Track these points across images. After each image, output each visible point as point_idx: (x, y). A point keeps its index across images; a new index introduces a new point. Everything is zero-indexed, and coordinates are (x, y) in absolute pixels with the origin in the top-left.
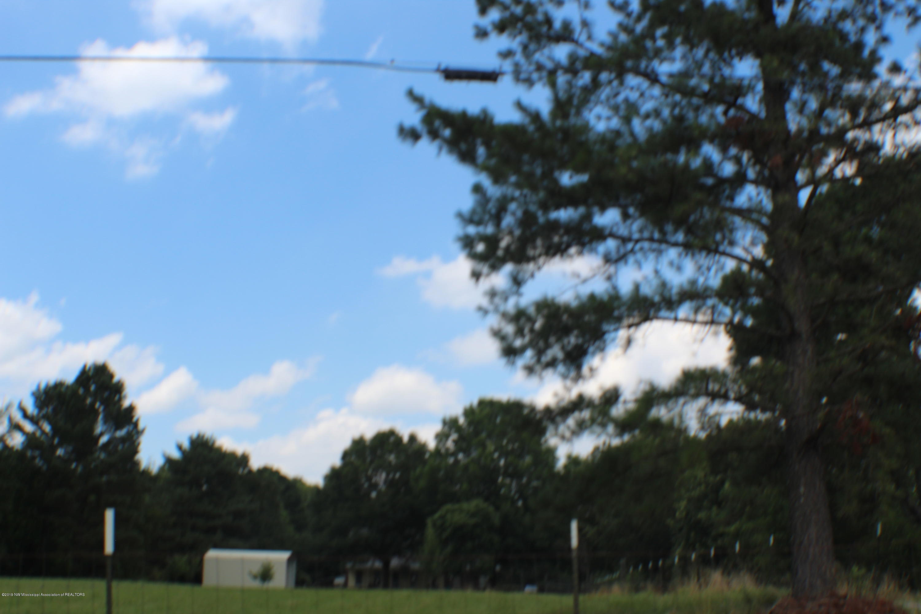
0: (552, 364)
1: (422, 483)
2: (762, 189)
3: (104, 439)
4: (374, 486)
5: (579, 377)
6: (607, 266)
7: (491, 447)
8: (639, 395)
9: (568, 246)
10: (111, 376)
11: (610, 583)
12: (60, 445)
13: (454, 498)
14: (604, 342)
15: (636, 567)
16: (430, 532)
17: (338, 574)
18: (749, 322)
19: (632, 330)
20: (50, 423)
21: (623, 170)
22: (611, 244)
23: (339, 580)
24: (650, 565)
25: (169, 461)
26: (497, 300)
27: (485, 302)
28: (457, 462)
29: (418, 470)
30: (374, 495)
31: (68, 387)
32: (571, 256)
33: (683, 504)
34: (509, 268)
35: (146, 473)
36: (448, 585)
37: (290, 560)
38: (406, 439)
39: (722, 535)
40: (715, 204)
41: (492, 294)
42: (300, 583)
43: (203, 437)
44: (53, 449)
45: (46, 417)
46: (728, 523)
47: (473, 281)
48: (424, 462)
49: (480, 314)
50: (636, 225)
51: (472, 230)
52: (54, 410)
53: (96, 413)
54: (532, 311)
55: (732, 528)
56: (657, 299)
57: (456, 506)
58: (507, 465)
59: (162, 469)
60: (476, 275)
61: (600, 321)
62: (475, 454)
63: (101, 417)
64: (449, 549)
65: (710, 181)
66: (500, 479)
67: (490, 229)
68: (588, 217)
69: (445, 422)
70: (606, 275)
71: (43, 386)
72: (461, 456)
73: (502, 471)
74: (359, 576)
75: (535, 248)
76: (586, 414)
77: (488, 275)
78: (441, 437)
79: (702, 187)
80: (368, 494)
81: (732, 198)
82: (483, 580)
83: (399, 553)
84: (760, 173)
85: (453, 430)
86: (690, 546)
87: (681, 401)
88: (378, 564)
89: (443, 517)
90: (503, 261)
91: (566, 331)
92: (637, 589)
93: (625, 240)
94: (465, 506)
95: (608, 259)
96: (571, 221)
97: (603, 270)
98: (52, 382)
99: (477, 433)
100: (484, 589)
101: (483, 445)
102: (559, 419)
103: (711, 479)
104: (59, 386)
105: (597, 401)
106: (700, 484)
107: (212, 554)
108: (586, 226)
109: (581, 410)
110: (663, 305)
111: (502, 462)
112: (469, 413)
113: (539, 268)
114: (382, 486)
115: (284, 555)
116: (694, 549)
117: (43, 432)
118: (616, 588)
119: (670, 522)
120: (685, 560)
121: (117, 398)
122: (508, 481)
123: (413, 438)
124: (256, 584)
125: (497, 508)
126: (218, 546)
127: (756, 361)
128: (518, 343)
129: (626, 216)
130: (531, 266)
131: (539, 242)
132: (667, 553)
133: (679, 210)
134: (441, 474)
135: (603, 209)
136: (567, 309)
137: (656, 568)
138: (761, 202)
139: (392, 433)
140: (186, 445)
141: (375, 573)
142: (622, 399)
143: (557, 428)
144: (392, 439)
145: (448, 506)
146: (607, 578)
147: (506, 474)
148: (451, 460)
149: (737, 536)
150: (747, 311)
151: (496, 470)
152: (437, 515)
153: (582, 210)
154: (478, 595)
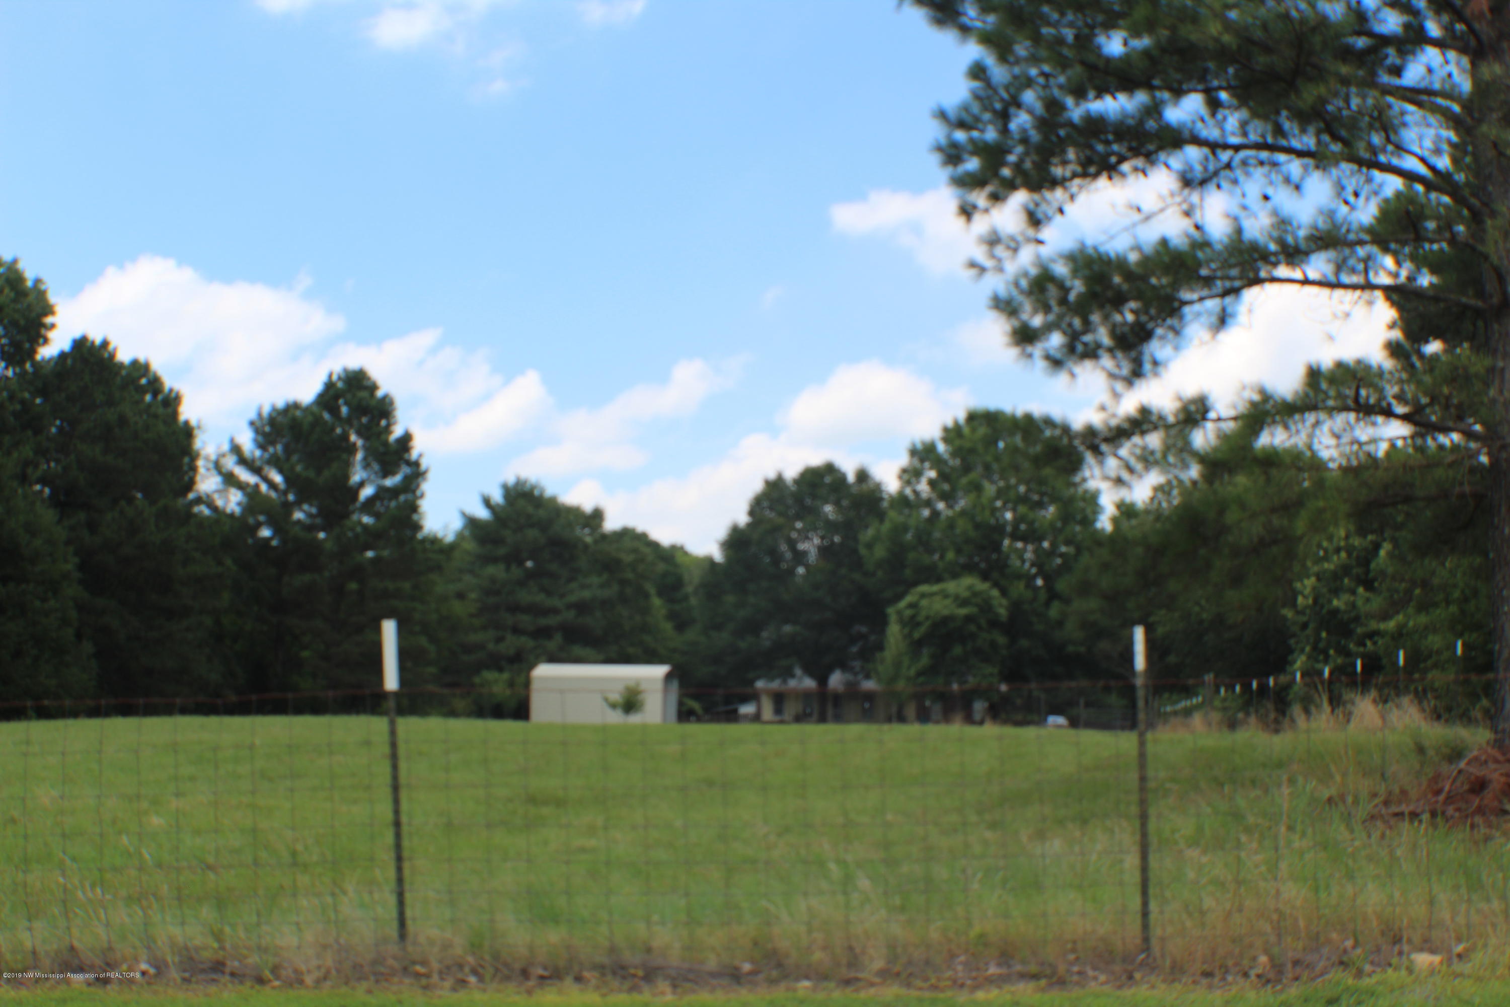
0: (1091, 353)
1: (880, 552)
2: (1452, 55)
3: (367, 492)
4: (800, 557)
5: (1137, 374)
6: (1186, 192)
7: (990, 489)
8: (1242, 408)
9: (1122, 159)
10: (373, 388)
11: (1188, 712)
12: (298, 503)
13: (931, 575)
14: (1181, 318)
15: (1231, 688)
16: (894, 631)
17: (745, 699)
18: (1425, 280)
19: (1228, 300)
20: (281, 471)
21: (1214, 28)
22: (1193, 153)
23: (747, 709)
24: (1255, 685)
25: (472, 523)
26: (1000, 251)
27: (980, 254)
28: (935, 514)
29: (870, 532)
30: (801, 570)
31: (307, 410)
32: (1123, 175)
33: (1310, 582)
34: (1020, 198)
35: (434, 541)
36: (924, 717)
37: (668, 677)
38: (851, 478)
39: (1372, 635)
40: (1370, 82)
41: (993, 240)
42: (685, 715)
43: (525, 482)
44: (288, 508)
45: (275, 462)
46: (1385, 616)
47: (962, 220)
48: (881, 516)
49: (973, 272)
50: (1233, 121)
51: (960, 136)
52: (286, 448)
53: (352, 449)
54: (1061, 269)
55: (1391, 625)
56: (1273, 247)
57: (935, 588)
58: (1017, 521)
59: (460, 536)
60: (967, 212)
61: (1176, 285)
62: (962, 503)
63: (359, 456)
64: (925, 660)
65: (1361, 42)
66: (1006, 542)
67: (991, 134)
68: (1154, 110)
69: (913, 452)
70: (1185, 206)
71: (266, 410)
72: (941, 506)
73: (1009, 529)
74: (779, 700)
75: (1065, 163)
76: (1154, 440)
77: (986, 211)
78: (910, 475)
79: (1347, 54)
80: (791, 572)
81: (1397, 71)
82: (979, 706)
83: (844, 666)
84: (1448, 29)
85: (927, 465)
86: (1319, 653)
87: (1311, 418)
88: (809, 683)
89: (912, 606)
90: (1011, 186)
91: (1118, 301)
92: (1232, 725)
93: (1214, 146)
94: (951, 586)
95: (1187, 181)
96: (1125, 115)
97: (1178, 199)
98: (280, 404)
99: (967, 468)
100: (981, 723)
101: (977, 488)
102: (1104, 447)
103: (1356, 542)
104: (293, 407)
105: (1171, 419)
106: (1338, 550)
107: (543, 671)
108: (1151, 124)
109: (1143, 433)
110: (1282, 257)
111: (1009, 516)
112: (952, 434)
113: (1072, 197)
114: (813, 555)
115: (659, 671)
116: (1326, 661)
117: (272, 485)
118: (1197, 719)
119: (1288, 613)
120: (1310, 674)
121: (383, 423)
122: (1020, 545)
123: (863, 476)
124: (616, 717)
125: (1004, 592)
126: (553, 659)
127: (1434, 347)
128: (1037, 321)
129: (1214, 105)
130: (1059, 194)
131: (1071, 154)
132: (1281, 664)
133: (1309, 94)
134: (909, 536)
135: (1178, 93)
136: (1121, 264)
137: (1263, 688)
138: (1450, 75)
139: (830, 468)
140: (497, 497)
141: (806, 696)
142: (1212, 415)
143: (1101, 463)
144: (828, 480)
145: (924, 588)
146: (1183, 704)
147: (1015, 536)
148: (926, 513)
149: (1399, 636)
150: (1420, 261)
151: (1000, 529)
152: (902, 604)
153: (1141, 97)
154: (972, 731)
